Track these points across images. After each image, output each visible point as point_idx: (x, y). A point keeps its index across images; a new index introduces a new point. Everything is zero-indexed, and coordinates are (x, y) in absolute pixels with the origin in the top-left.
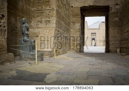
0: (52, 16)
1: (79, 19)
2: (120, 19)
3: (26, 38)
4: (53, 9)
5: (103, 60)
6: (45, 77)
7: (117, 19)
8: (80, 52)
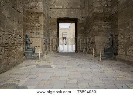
0: (41, 30)
1: (56, 27)
2: (85, 28)
3: (28, 46)
4: (41, 25)
5: (74, 57)
6: (51, 66)
7: (83, 28)
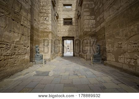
1: (61, 42)
3: (38, 54)
6: (49, 73)
8: (62, 56)
